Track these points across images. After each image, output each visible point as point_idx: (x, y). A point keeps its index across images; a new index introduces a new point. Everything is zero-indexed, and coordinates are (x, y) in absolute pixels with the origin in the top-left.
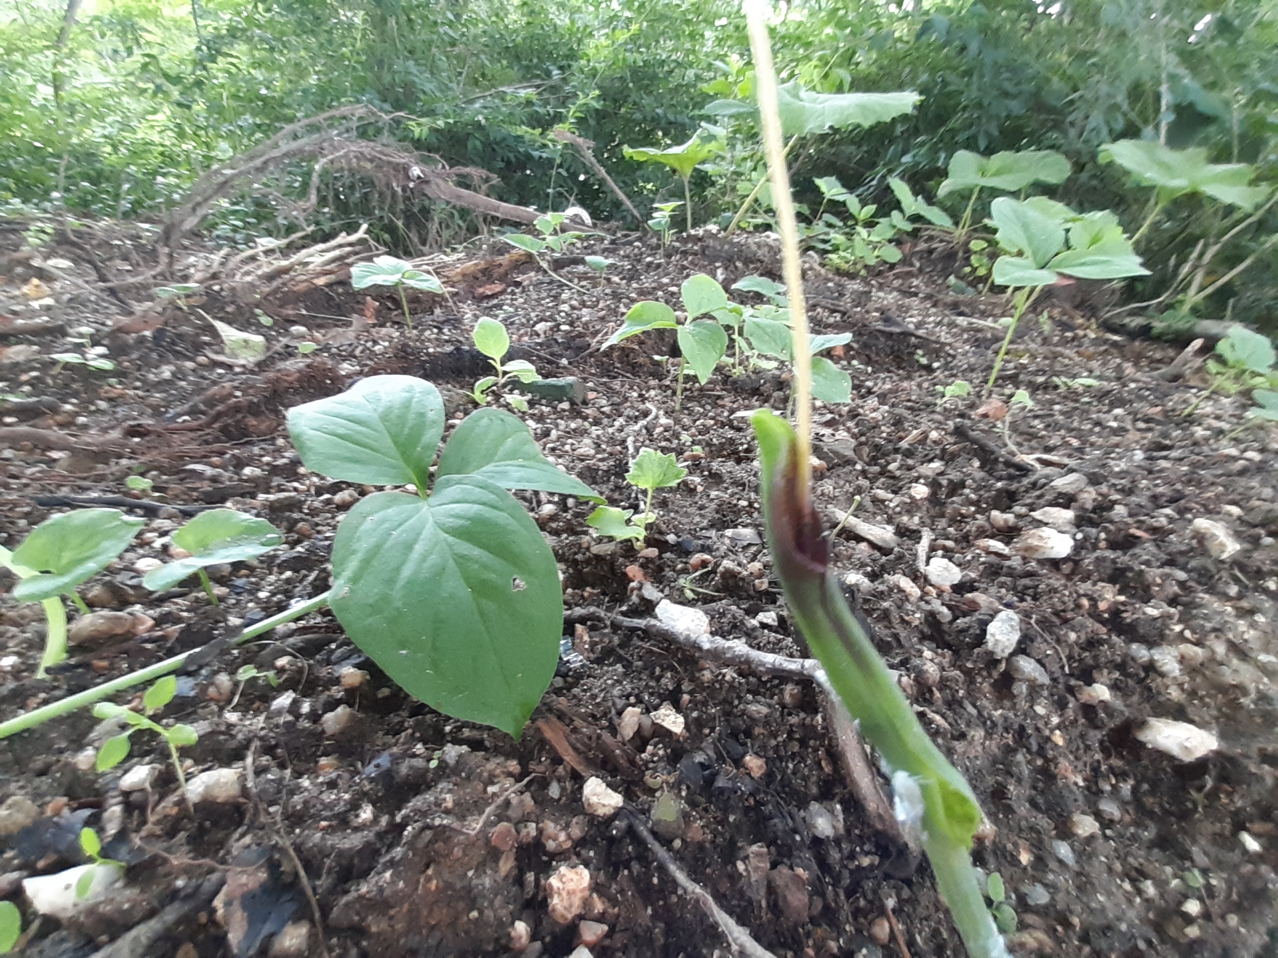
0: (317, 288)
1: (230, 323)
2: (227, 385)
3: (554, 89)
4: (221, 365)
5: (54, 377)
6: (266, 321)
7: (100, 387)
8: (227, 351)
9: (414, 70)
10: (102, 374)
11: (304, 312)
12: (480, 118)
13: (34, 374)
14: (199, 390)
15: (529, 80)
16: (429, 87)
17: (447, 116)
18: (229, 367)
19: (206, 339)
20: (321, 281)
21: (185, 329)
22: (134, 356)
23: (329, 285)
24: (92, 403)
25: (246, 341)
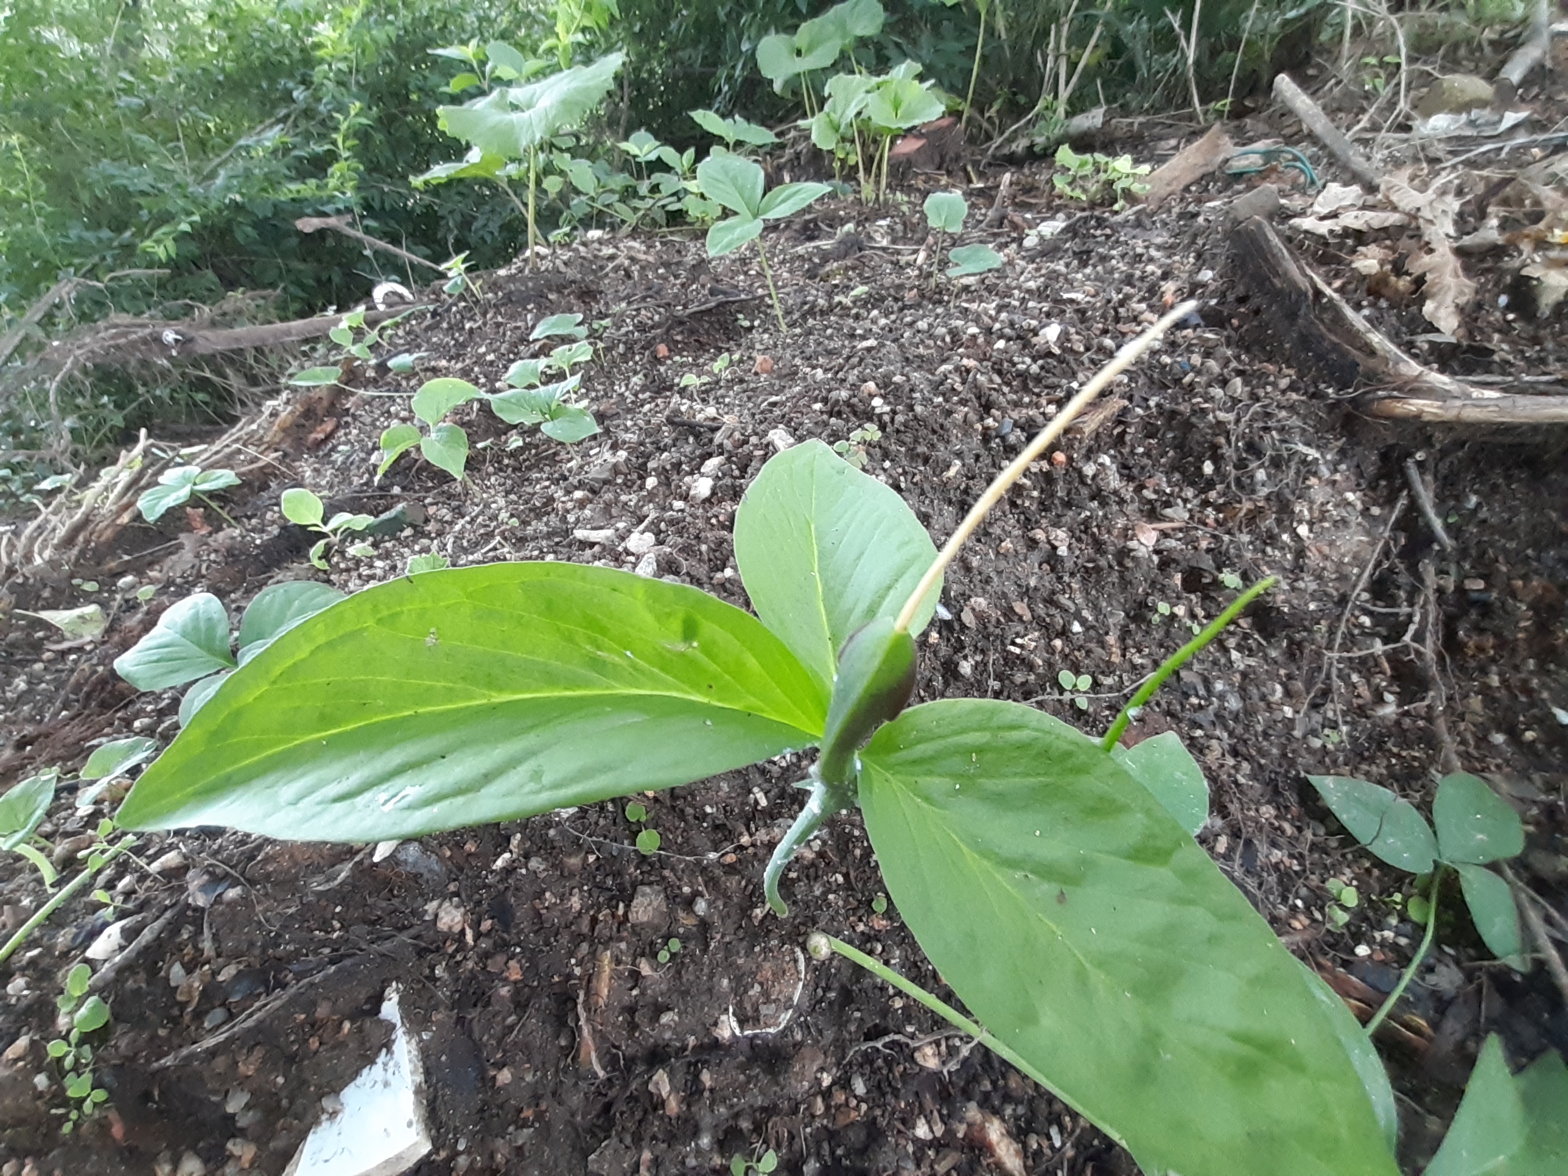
0: (125, 527)
1: (55, 607)
2: (86, 666)
3: (308, 113)
6: (90, 586)
8: (68, 635)
9: (113, 169)
11: (126, 558)
12: (232, 195)
14: (60, 685)
15: (270, 115)
16: (144, 182)
17: (187, 214)
19: (40, 634)
20: (124, 519)
21: (12, 636)
25: (82, 617)
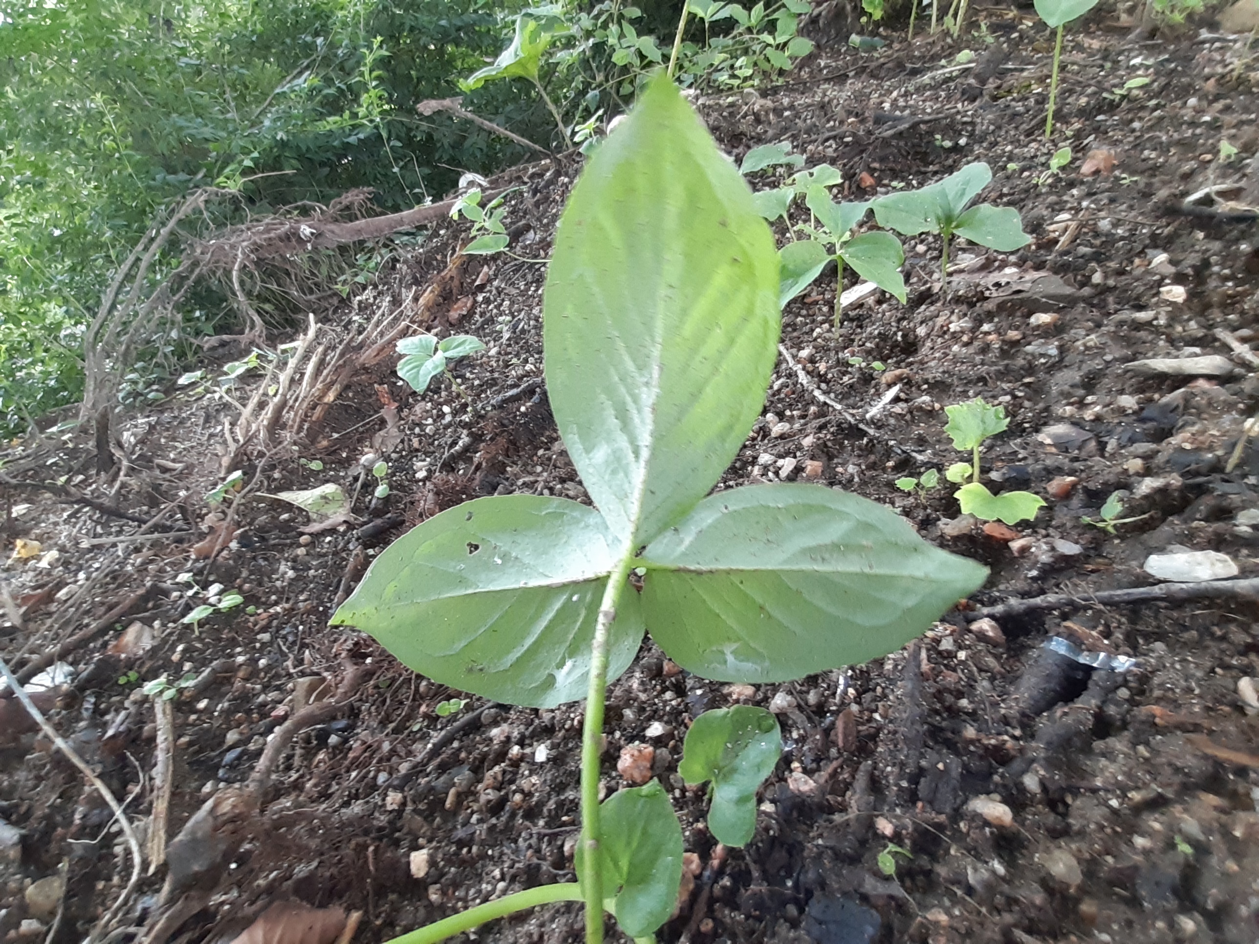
0: (331, 406)
1: (289, 489)
2: (355, 550)
3: (326, 61)
4: (324, 533)
5: (200, 639)
6: (316, 465)
7: (247, 621)
8: (315, 516)
9: (181, 122)
10: (236, 610)
11: (336, 435)
12: (280, 135)
13: (180, 648)
15: (294, 65)
16: (207, 132)
17: (246, 152)
18: (332, 531)
19: (285, 516)
20: (330, 397)
21: (260, 519)
22: (245, 574)
23: (339, 396)
24: (256, 640)
25: (324, 497)
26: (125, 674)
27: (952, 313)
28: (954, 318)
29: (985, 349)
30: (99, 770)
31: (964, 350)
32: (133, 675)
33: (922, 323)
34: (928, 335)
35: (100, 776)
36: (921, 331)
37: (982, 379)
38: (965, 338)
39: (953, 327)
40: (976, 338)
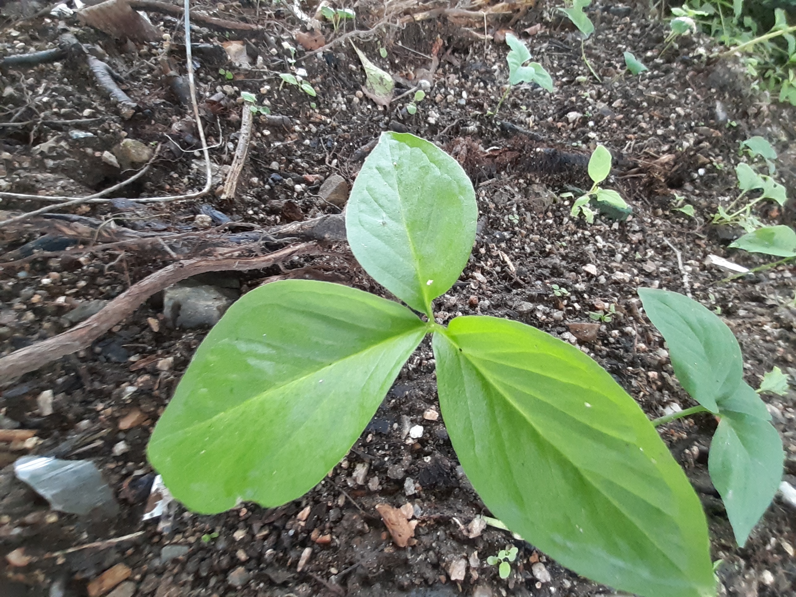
1: (364, 52)
4: (370, 100)
5: (279, 93)
6: (383, 52)
7: (308, 109)
8: (368, 84)
10: (308, 97)
11: (400, 44)
13: (267, 87)
18: (374, 104)
19: (353, 67)
20: (418, 17)
22: (319, 80)
23: (422, 22)
24: (307, 125)
25: (382, 79)
26: (225, 69)
27: (772, 322)
28: (770, 324)
29: (773, 351)
30: (203, 114)
31: (761, 342)
32: (229, 75)
33: (745, 309)
34: (743, 317)
35: (201, 118)
36: (742, 313)
37: (760, 361)
38: (768, 338)
39: (766, 327)
40: (773, 343)
